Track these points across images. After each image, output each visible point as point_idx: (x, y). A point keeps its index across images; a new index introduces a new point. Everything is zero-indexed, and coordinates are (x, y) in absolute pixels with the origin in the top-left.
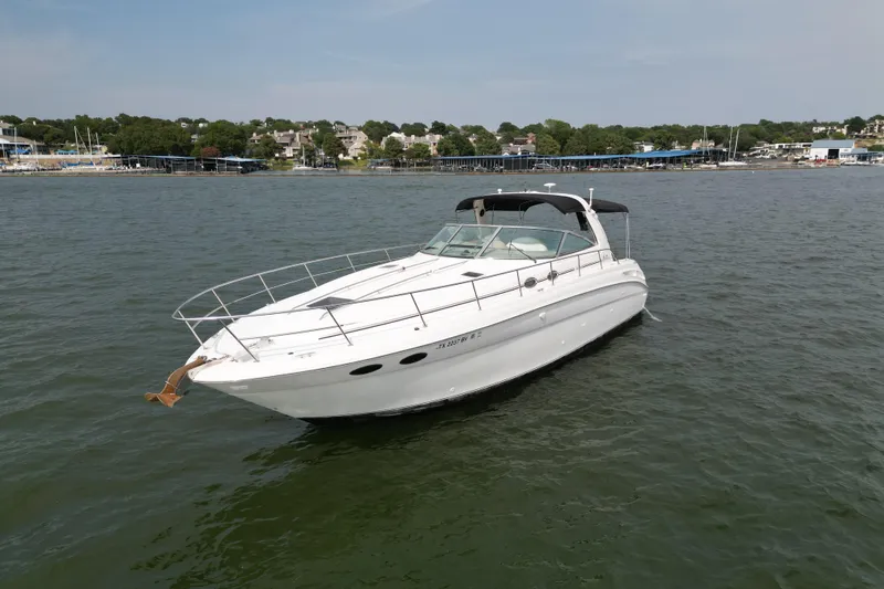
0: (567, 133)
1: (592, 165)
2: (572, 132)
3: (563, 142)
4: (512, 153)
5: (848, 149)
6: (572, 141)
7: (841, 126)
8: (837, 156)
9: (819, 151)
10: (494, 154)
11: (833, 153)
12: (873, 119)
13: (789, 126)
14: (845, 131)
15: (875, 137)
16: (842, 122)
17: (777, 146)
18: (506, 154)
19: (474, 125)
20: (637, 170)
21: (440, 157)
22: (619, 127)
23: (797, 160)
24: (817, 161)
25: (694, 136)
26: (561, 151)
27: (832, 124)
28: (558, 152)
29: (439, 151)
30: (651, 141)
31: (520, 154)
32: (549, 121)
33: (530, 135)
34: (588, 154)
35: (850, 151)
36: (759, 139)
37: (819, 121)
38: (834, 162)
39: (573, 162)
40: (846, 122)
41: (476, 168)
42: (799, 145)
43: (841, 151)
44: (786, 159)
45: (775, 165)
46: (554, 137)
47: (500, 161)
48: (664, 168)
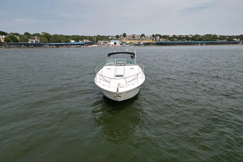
0: (49, 36)
1: (61, 46)
2: (51, 36)
3: (49, 39)
4: (32, 42)
5: (118, 42)
6: (51, 39)
7: (115, 37)
8: (116, 44)
9: (112, 43)
10: (26, 42)
11: (115, 43)
12: (120, 36)
13: (104, 37)
14: (116, 38)
15: (121, 40)
16: (115, 36)
17: (103, 41)
18: (30, 42)
19: (15, 33)
20: (73, 47)
21: (5, 43)
22: (62, 35)
23: (108, 45)
24: (112, 45)
25: (83, 38)
26: (48, 42)
27: (113, 36)
28: (47, 42)
29: (5, 41)
30: (73, 39)
31: (34, 42)
32: (43, 33)
33: (36, 36)
34: (57, 43)
35: (118, 43)
36: (99, 39)
37: (110, 36)
38: (116, 45)
39: (55, 45)
40: (116, 36)
41: (22, 47)
42: (107, 41)
43: (117, 43)
44: (106, 45)
45: (103, 46)
46: (45, 37)
47: (29, 44)
48: (80, 47)
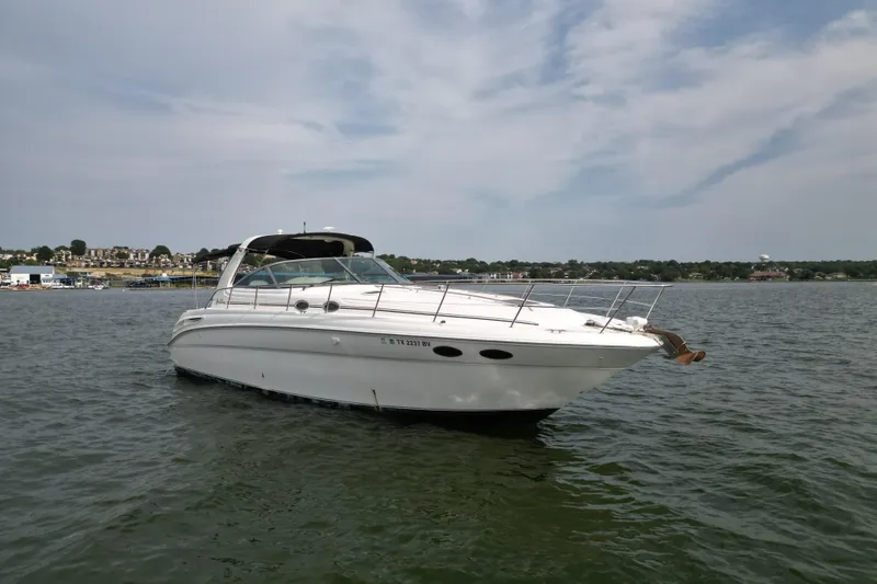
5: (48, 276)
7: (31, 254)
8: (39, 282)
9: (19, 277)
11: (35, 279)
12: (58, 249)
14: (34, 258)
15: (65, 266)
16: (29, 251)
24: (20, 286)
27: (20, 252)
35: (51, 276)
37: (5, 249)
38: (38, 287)
40: (34, 251)
43: (43, 276)
